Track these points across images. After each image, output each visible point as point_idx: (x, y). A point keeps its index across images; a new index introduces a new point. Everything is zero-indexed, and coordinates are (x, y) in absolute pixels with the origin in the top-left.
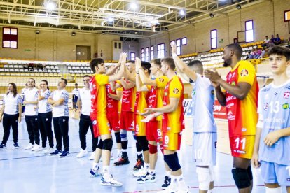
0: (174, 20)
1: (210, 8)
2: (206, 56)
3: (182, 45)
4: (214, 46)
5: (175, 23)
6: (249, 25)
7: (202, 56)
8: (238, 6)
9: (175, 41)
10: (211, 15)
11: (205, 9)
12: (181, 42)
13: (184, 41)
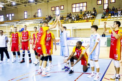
0: (9, 6)
1: (25, 3)
2: (23, 21)
3: (12, 16)
4: (26, 17)
5: (9, 7)
6: (39, 11)
7: (22, 21)
8: (36, 3)
9: (9, 14)
10: (25, 6)
11: (23, 3)
12: (12, 15)
13: (13, 15)
